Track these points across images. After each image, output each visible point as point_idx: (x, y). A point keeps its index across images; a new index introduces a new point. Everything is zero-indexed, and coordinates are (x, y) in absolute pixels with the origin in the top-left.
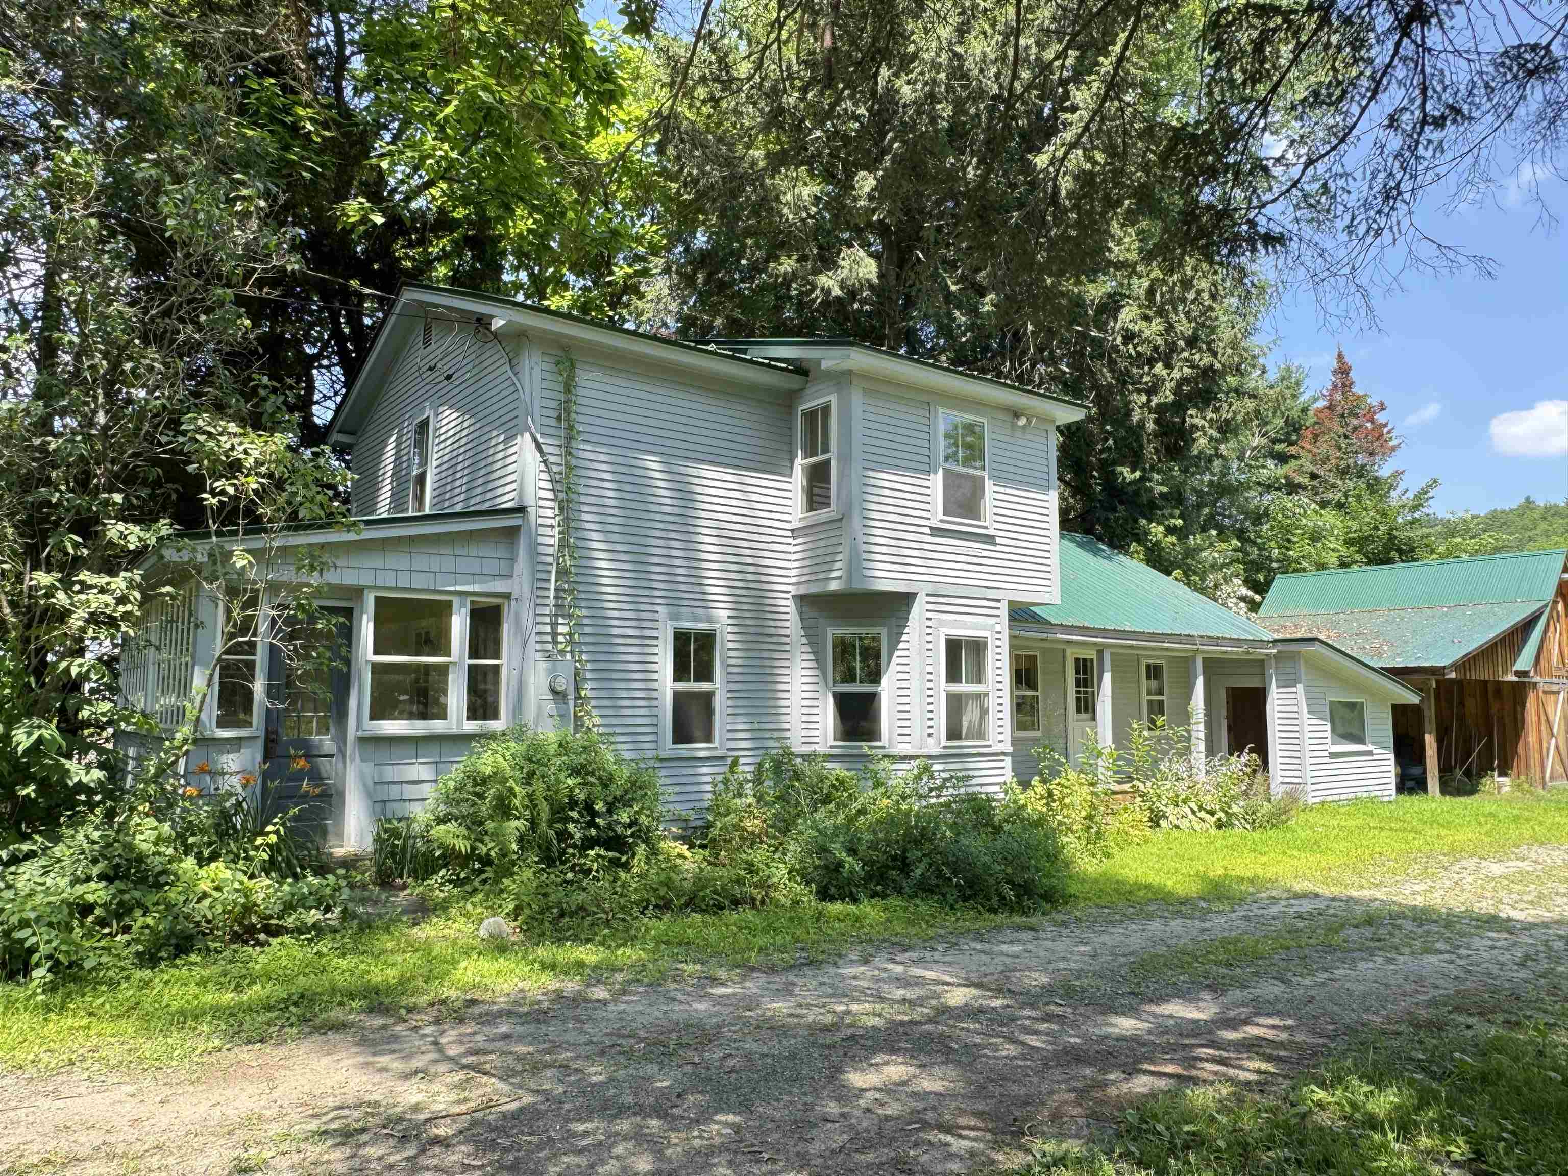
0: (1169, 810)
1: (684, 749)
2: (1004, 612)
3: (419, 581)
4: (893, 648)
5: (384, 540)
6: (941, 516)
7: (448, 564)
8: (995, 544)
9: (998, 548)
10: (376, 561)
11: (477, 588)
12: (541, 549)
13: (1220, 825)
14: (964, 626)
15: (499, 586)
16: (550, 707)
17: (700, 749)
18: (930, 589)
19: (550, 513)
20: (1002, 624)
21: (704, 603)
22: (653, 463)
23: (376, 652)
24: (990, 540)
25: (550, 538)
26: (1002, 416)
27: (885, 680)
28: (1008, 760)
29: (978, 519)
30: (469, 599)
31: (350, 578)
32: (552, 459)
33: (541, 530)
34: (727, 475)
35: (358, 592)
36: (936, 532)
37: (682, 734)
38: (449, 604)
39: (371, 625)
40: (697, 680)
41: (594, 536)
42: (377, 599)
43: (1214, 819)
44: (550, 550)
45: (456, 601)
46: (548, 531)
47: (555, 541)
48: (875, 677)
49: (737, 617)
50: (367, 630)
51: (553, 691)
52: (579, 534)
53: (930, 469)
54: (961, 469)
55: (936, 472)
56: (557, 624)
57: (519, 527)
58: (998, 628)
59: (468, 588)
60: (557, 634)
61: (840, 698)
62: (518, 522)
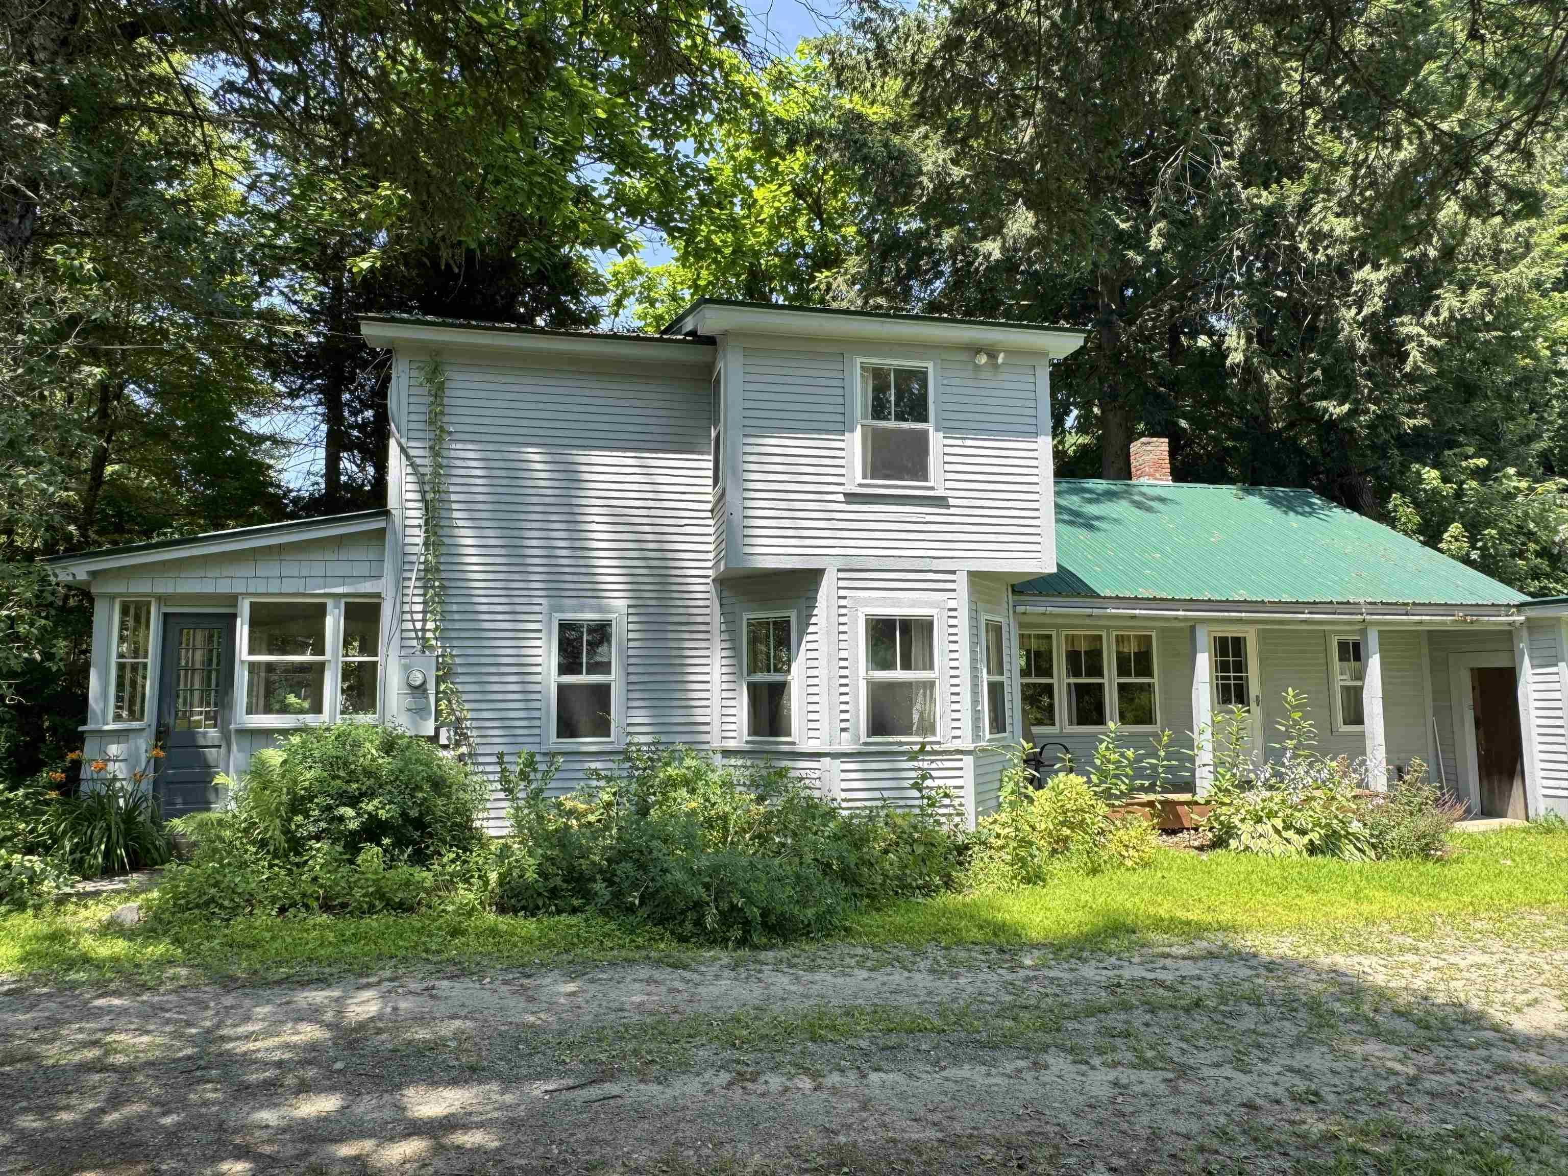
0: (1246, 828)
1: (569, 744)
2: (962, 584)
3: (289, 586)
4: (802, 633)
5: (254, 550)
6: (859, 479)
7: (318, 569)
8: (948, 507)
9: (952, 510)
10: (245, 570)
11: (347, 590)
12: (408, 549)
13: (1312, 849)
14: (897, 603)
15: (367, 587)
16: (408, 701)
17: (588, 743)
18: (840, 563)
19: (417, 513)
20: (961, 599)
21: (595, 593)
22: (534, 455)
23: (251, 652)
24: (941, 502)
25: (416, 538)
26: (964, 357)
27: (794, 667)
28: (969, 760)
29: (926, 479)
30: (343, 601)
31: (224, 587)
32: (418, 461)
33: (409, 531)
34: (627, 459)
35: (232, 600)
36: (851, 498)
37: (567, 728)
38: (323, 607)
39: (246, 628)
40: (590, 672)
41: (463, 532)
42: (252, 605)
43: (1306, 840)
44: (416, 550)
45: (330, 603)
46: (416, 531)
47: (420, 541)
48: (783, 666)
49: (638, 606)
50: (242, 633)
51: (410, 686)
52: (446, 531)
53: (844, 428)
54: (892, 424)
55: (852, 430)
56: (424, 621)
57: (384, 529)
58: (952, 604)
59: (340, 590)
60: (424, 630)
61: (754, 689)
62: (382, 525)
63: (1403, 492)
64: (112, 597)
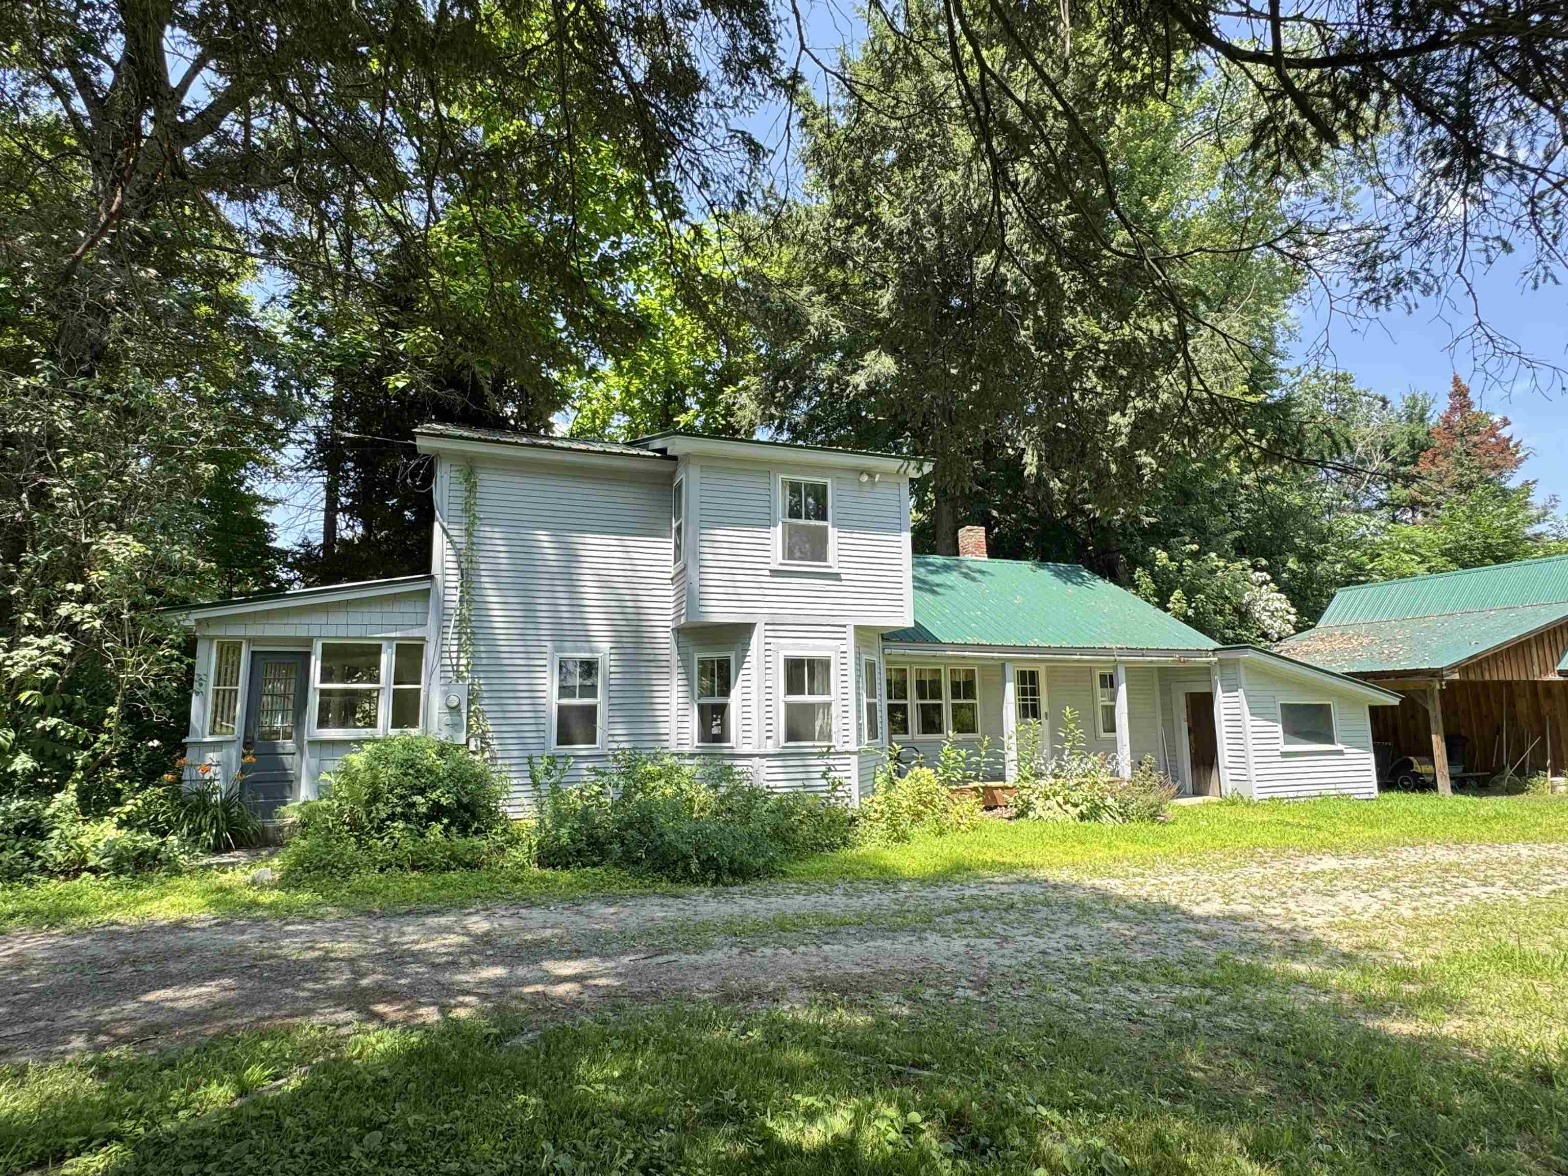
0: (1039, 804)
1: (566, 749)
2: (850, 633)
3: (354, 631)
4: (739, 668)
6: (781, 560)
7: (376, 618)
8: (841, 580)
9: (844, 583)
10: (322, 619)
11: (398, 634)
12: (447, 605)
13: (1082, 817)
14: (805, 647)
15: (416, 633)
16: (447, 718)
17: (581, 749)
18: (768, 619)
19: (455, 578)
20: (849, 645)
21: (587, 638)
22: (543, 537)
23: (323, 681)
24: (836, 577)
25: (454, 596)
26: (852, 476)
27: (733, 693)
28: (855, 758)
29: (825, 560)
30: (395, 643)
31: (302, 632)
32: (456, 539)
33: (448, 591)
34: (611, 540)
35: (309, 641)
36: (775, 573)
37: (564, 737)
38: (380, 646)
39: (319, 663)
40: (581, 697)
41: (490, 592)
42: (324, 645)
43: (1078, 810)
44: (453, 605)
45: (385, 644)
46: (453, 591)
47: (456, 598)
48: (725, 690)
49: (618, 647)
50: (316, 667)
51: (449, 707)
52: (477, 592)
53: (769, 524)
54: (803, 522)
55: (776, 525)
56: (458, 658)
57: (428, 590)
58: (843, 649)
59: (393, 635)
60: (458, 665)
61: (702, 708)
62: (428, 586)
63: (1143, 565)
64: (211, 639)
